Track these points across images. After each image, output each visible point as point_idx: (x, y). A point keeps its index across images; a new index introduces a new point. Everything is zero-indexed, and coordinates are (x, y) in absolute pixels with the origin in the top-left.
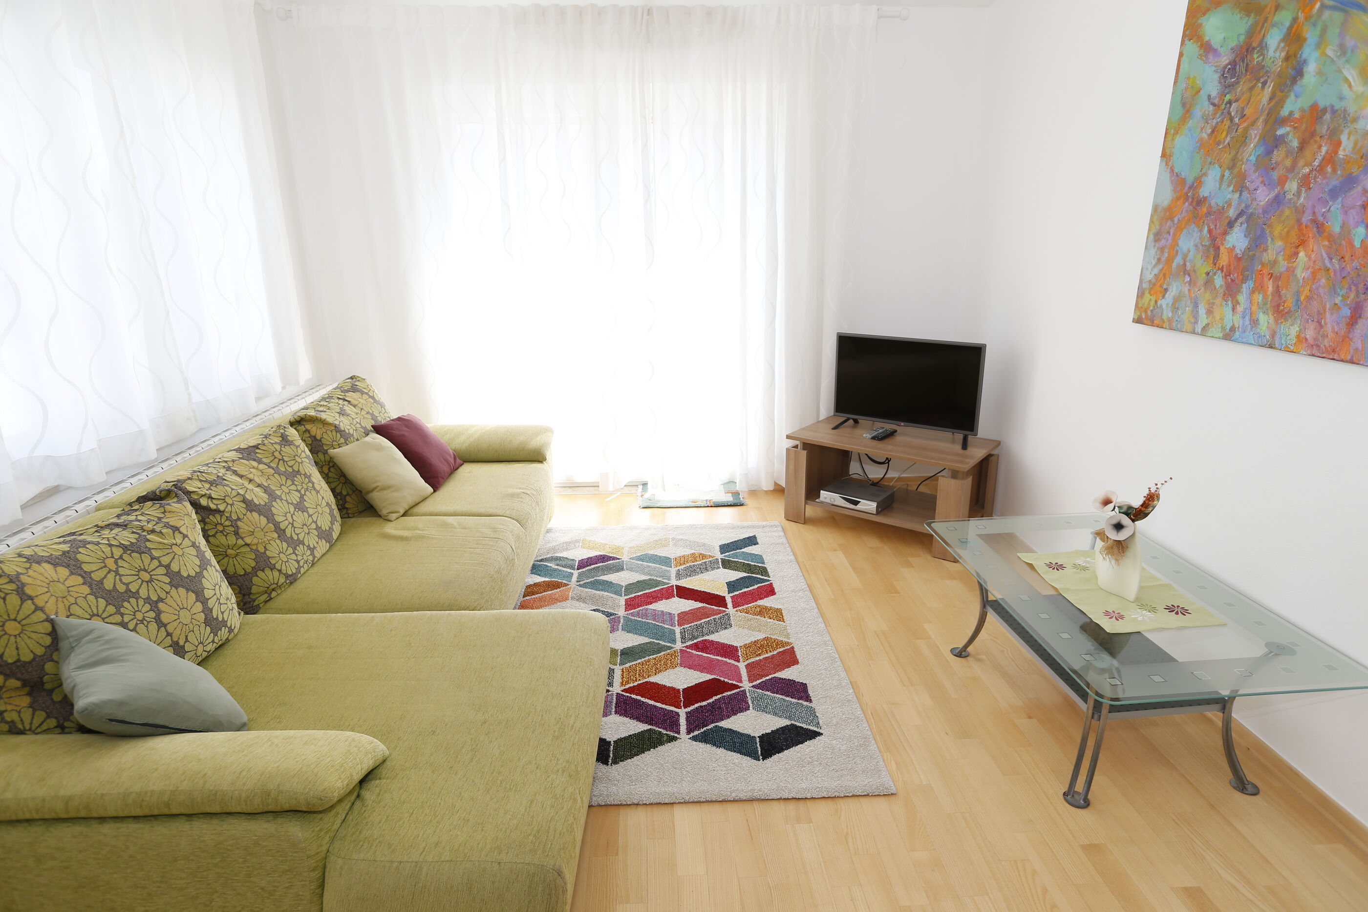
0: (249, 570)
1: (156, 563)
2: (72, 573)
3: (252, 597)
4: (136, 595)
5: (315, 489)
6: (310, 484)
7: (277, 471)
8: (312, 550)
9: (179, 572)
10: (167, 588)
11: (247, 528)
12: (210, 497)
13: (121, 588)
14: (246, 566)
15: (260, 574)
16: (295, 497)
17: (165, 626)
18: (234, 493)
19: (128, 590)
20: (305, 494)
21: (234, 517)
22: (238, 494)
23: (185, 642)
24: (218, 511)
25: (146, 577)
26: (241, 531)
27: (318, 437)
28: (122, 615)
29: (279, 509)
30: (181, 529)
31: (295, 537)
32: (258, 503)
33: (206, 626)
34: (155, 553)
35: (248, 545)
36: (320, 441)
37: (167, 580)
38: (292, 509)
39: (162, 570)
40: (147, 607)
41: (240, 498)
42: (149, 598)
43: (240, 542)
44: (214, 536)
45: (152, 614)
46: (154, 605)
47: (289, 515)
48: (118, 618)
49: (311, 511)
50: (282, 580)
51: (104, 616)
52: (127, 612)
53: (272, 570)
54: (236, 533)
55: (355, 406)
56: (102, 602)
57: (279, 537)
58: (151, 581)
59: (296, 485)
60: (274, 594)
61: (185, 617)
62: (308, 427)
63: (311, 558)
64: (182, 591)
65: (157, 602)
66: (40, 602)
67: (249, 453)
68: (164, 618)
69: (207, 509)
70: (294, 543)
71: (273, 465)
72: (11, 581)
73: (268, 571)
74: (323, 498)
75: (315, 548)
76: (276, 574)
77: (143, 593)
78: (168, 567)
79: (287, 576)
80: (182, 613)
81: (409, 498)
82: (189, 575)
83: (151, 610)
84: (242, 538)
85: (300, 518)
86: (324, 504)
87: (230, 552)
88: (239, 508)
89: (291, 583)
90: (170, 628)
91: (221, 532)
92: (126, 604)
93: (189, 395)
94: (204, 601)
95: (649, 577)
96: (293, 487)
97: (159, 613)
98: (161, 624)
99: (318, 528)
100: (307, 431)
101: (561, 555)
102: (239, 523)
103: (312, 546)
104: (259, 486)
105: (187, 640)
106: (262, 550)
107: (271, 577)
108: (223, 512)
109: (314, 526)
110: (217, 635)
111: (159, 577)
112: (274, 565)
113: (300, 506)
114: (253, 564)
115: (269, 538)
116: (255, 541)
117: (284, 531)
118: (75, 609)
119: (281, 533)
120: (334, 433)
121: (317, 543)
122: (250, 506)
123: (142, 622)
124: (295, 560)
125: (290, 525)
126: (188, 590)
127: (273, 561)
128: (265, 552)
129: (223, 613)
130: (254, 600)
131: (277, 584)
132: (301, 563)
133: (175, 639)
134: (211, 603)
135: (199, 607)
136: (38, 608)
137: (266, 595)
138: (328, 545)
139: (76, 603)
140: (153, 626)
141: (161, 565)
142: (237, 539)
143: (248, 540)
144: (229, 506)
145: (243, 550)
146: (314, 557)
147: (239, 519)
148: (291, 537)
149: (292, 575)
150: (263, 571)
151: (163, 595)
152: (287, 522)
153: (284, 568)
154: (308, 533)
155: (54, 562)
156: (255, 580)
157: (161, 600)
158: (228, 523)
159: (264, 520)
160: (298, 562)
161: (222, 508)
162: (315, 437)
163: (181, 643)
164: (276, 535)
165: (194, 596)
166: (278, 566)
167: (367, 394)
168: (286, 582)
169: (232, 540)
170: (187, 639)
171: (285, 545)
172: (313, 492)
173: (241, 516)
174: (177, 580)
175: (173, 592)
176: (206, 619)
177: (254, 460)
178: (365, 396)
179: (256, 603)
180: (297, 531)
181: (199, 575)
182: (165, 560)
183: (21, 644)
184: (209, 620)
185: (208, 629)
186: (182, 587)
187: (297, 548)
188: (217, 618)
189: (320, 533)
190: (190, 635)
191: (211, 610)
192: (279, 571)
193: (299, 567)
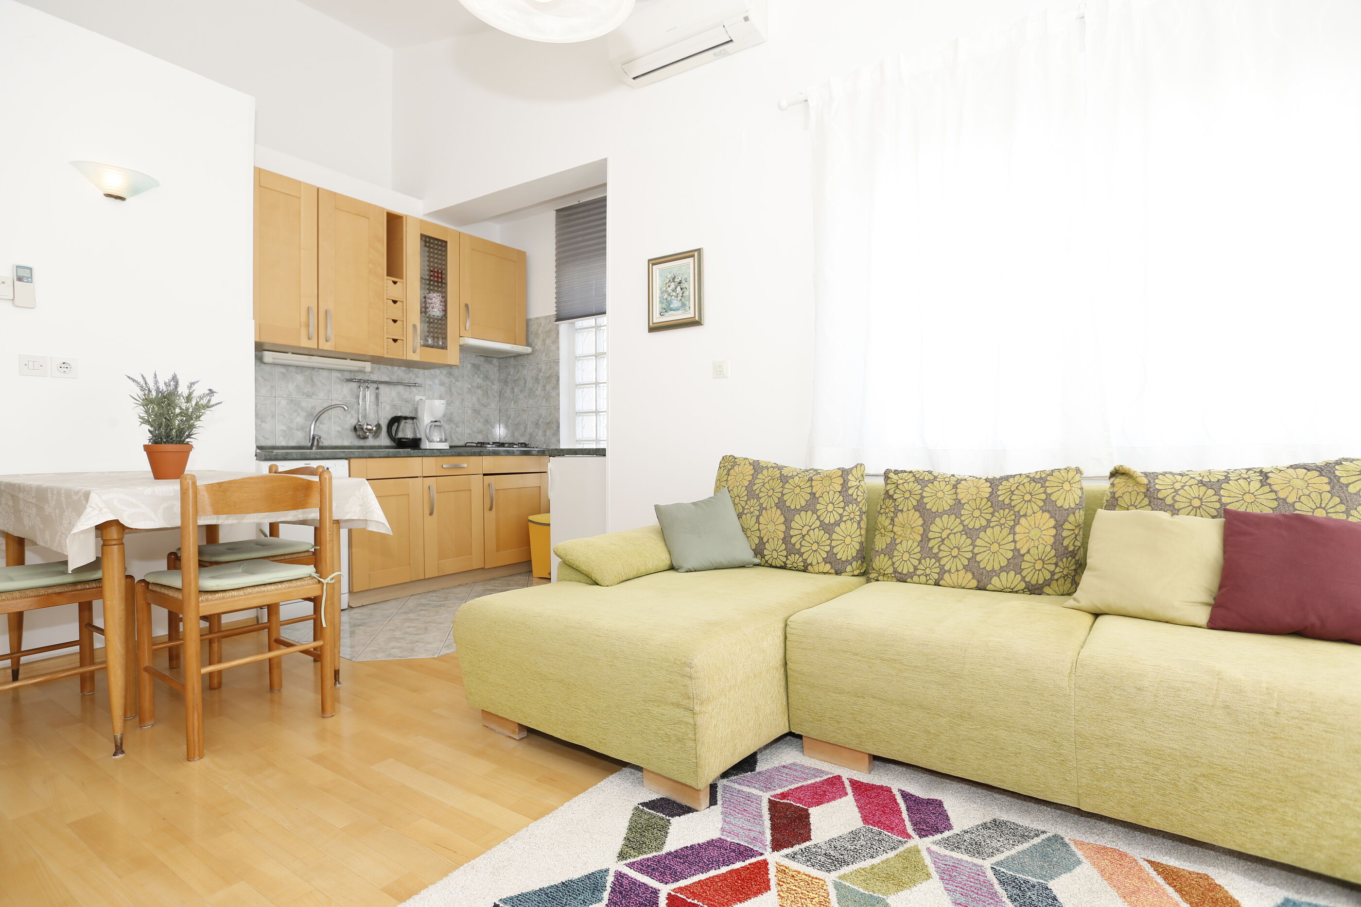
8: (943, 571)
9: (786, 501)
10: (773, 505)
15: (884, 556)
23: (767, 542)
33: (783, 543)
37: (777, 501)
40: (758, 508)
42: (762, 504)
45: (757, 513)
46: (762, 509)
50: (890, 570)
60: (880, 578)
61: (771, 527)
63: (936, 576)
64: (779, 512)
68: (761, 520)
71: (1000, 492)
75: (949, 571)
78: (783, 495)
79: (895, 571)
82: (789, 507)
83: (758, 510)
90: (761, 527)
94: (788, 528)
97: (760, 515)
105: (768, 541)
117: (930, 539)
120: (1144, 496)
121: (957, 570)
123: (751, 513)
124: (914, 566)
125: (940, 540)
129: (802, 546)
130: (871, 573)
135: (783, 528)
143: (896, 529)
147: (902, 511)
149: (900, 573)
152: (938, 535)
153: (897, 564)
156: (877, 558)
157: (766, 509)
158: (893, 509)
159: (920, 521)
160: (916, 568)
161: (895, 495)
165: (783, 519)
166: (894, 560)
168: (891, 574)
170: (768, 539)
173: (904, 509)
174: (782, 504)
175: (774, 509)
179: (869, 576)
184: (787, 539)
185: (784, 546)
186: (781, 510)
187: (928, 559)
188: (794, 545)
189: (972, 566)
190: (770, 540)
191: (792, 537)
192: (893, 563)
193: (914, 573)
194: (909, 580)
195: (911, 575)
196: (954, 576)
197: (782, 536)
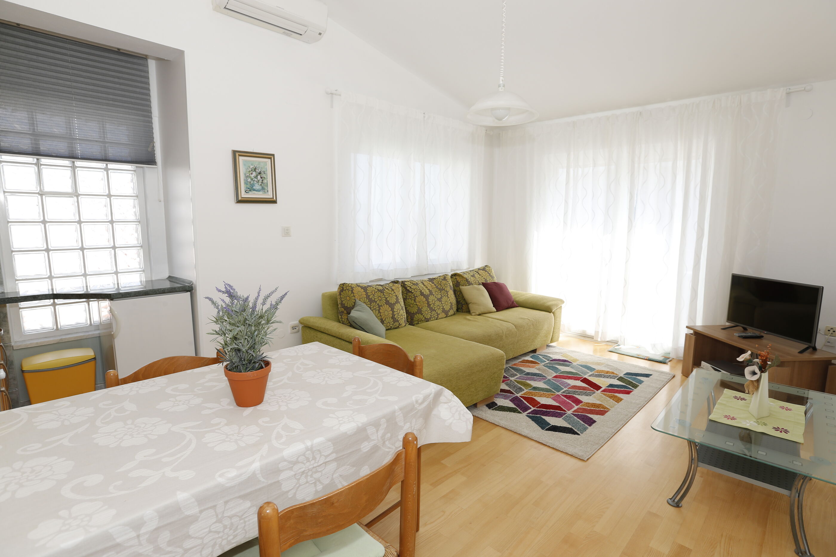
0: (415, 312)
1: (384, 296)
2: (364, 291)
3: (413, 321)
4: (376, 302)
5: (447, 296)
6: (447, 295)
7: (437, 287)
8: (438, 314)
9: (389, 301)
10: (384, 304)
11: (418, 300)
12: (411, 288)
13: (373, 299)
14: (414, 311)
15: (417, 314)
16: (439, 296)
17: (380, 313)
18: (419, 289)
19: (374, 300)
20: (443, 297)
21: (416, 295)
22: (420, 289)
24: (411, 292)
25: (380, 299)
26: (416, 300)
27: (459, 282)
28: (371, 305)
29: (431, 298)
30: (394, 291)
31: (433, 308)
32: (425, 294)
34: (385, 294)
35: (417, 305)
36: (459, 283)
37: (385, 302)
38: (436, 299)
39: (384, 299)
40: (377, 306)
41: (420, 291)
42: (379, 304)
43: (415, 303)
44: (408, 299)
45: (378, 308)
46: (379, 306)
47: (434, 301)
48: (370, 306)
49: (443, 302)
50: (423, 319)
51: (367, 304)
52: (372, 305)
53: (421, 315)
54: (415, 300)
55: (480, 275)
56: (368, 300)
57: (428, 306)
58: (381, 300)
59: (441, 293)
60: (420, 322)
61: (386, 313)
62: (457, 277)
63: (437, 317)
64: (388, 306)
65: (380, 306)
66: (355, 295)
67: (431, 280)
68: (381, 311)
69: (408, 290)
70: (432, 310)
71: (437, 285)
72: (351, 288)
73: (420, 315)
74: (450, 300)
75: (439, 314)
76: (422, 316)
77: (378, 302)
78: (386, 298)
79: (425, 318)
80: (386, 312)
81: (482, 310)
82: (392, 303)
84: (416, 302)
85: (438, 303)
86: (449, 302)
87: (411, 305)
88: (418, 293)
89: (427, 321)
90: (382, 314)
91: (411, 298)
92: (373, 303)
93: (427, 261)
94: (393, 312)
95: (576, 372)
96: (440, 293)
97: (380, 309)
98: (379, 312)
99: (443, 309)
100: (456, 278)
101: (548, 355)
102: (416, 298)
103: (438, 313)
104: (428, 289)
105: (385, 320)
106: (420, 308)
107: (420, 317)
108: (413, 293)
109: (442, 307)
110: (394, 323)
111: (383, 300)
112: (423, 313)
113: (440, 300)
114: (416, 311)
115: (424, 305)
116: (420, 305)
117: (430, 305)
118: (361, 299)
119: (429, 305)
120: (465, 281)
121: (441, 313)
122: (422, 294)
123: (375, 309)
125: (433, 304)
126: (389, 306)
127: (423, 312)
128: (421, 309)
129: (398, 318)
130: (413, 322)
131: (421, 319)
132: (432, 317)
133: (382, 318)
134: (395, 313)
135: (391, 312)
136: (354, 296)
137: (417, 322)
138: (445, 316)
139: (362, 298)
140: (377, 312)
141: (385, 297)
142: (414, 302)
143: (417, 304)
144: (415, 292)
145: (415, 306)
146: (438, 317)
147: (417, 296)
148: (432, 308)
149: (427, 319)
150: (419, 314)
151: (382, 305)
152: (432, 303)
153: (425, 315)
154: (439, 309)
155: (362, 288)
156: (415, 316)
157: (381, 306)
158: (413, 296)
159: (424, 299)
160: (431, 316)
161: (413, 291)
162: (458, 281)
163: (383, 320)
164: (427, 305)
165: (391, 309)
166: (423, 314)
167: (488, 272)
168: (424, 320)
169: (413, 302)
170: (385, 319)
171: (429, 309)
172: (446, 297)
173: (418, 296)
174: (387, 302)
175: (385, 305)
176: (392, 317)
177: (431, 282)
178: (486, 273)
179: (414, 323)
180: (435, 306)
181: (394, 304)
182: (386, 297)
183: (348, 303)
184: (393, 317)
185: (392, 320)
186: (388, 305)
187: (433, 312)
188: (396, 318)
189: (444, 311)
190: (386, 319)
191: (395, 315)
192: (424, 316)
193: (431, 318)
194: (430, 320)
195: (430, 318)
196: (441, 315)
197: (391, 316)
